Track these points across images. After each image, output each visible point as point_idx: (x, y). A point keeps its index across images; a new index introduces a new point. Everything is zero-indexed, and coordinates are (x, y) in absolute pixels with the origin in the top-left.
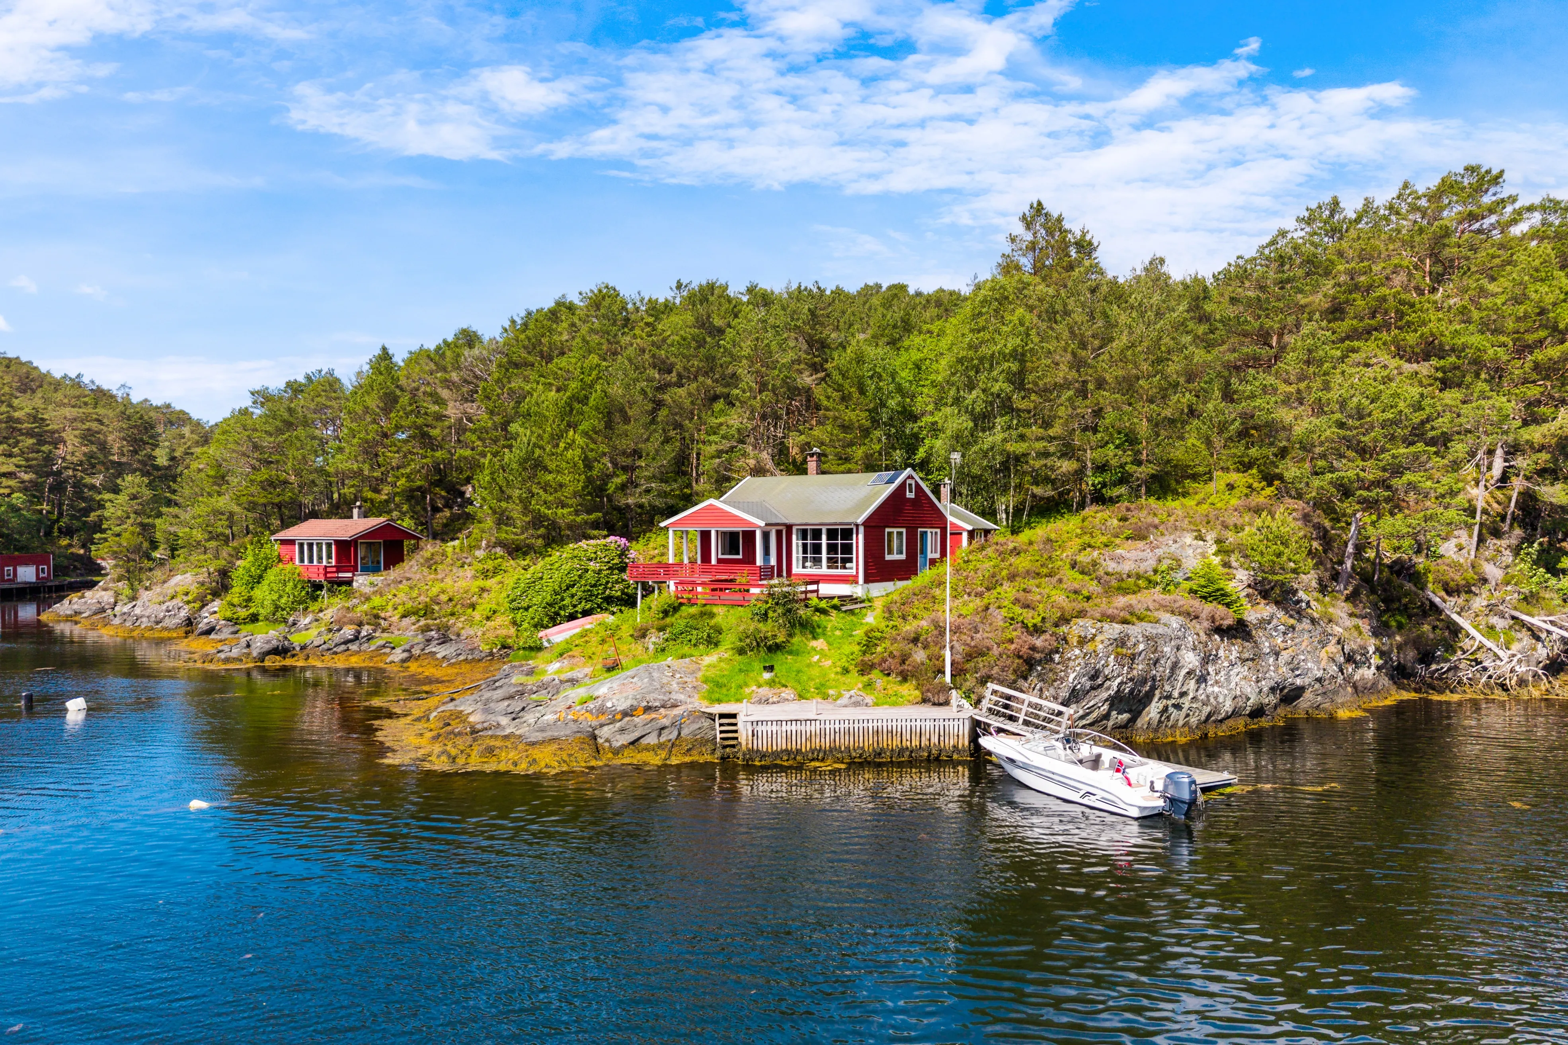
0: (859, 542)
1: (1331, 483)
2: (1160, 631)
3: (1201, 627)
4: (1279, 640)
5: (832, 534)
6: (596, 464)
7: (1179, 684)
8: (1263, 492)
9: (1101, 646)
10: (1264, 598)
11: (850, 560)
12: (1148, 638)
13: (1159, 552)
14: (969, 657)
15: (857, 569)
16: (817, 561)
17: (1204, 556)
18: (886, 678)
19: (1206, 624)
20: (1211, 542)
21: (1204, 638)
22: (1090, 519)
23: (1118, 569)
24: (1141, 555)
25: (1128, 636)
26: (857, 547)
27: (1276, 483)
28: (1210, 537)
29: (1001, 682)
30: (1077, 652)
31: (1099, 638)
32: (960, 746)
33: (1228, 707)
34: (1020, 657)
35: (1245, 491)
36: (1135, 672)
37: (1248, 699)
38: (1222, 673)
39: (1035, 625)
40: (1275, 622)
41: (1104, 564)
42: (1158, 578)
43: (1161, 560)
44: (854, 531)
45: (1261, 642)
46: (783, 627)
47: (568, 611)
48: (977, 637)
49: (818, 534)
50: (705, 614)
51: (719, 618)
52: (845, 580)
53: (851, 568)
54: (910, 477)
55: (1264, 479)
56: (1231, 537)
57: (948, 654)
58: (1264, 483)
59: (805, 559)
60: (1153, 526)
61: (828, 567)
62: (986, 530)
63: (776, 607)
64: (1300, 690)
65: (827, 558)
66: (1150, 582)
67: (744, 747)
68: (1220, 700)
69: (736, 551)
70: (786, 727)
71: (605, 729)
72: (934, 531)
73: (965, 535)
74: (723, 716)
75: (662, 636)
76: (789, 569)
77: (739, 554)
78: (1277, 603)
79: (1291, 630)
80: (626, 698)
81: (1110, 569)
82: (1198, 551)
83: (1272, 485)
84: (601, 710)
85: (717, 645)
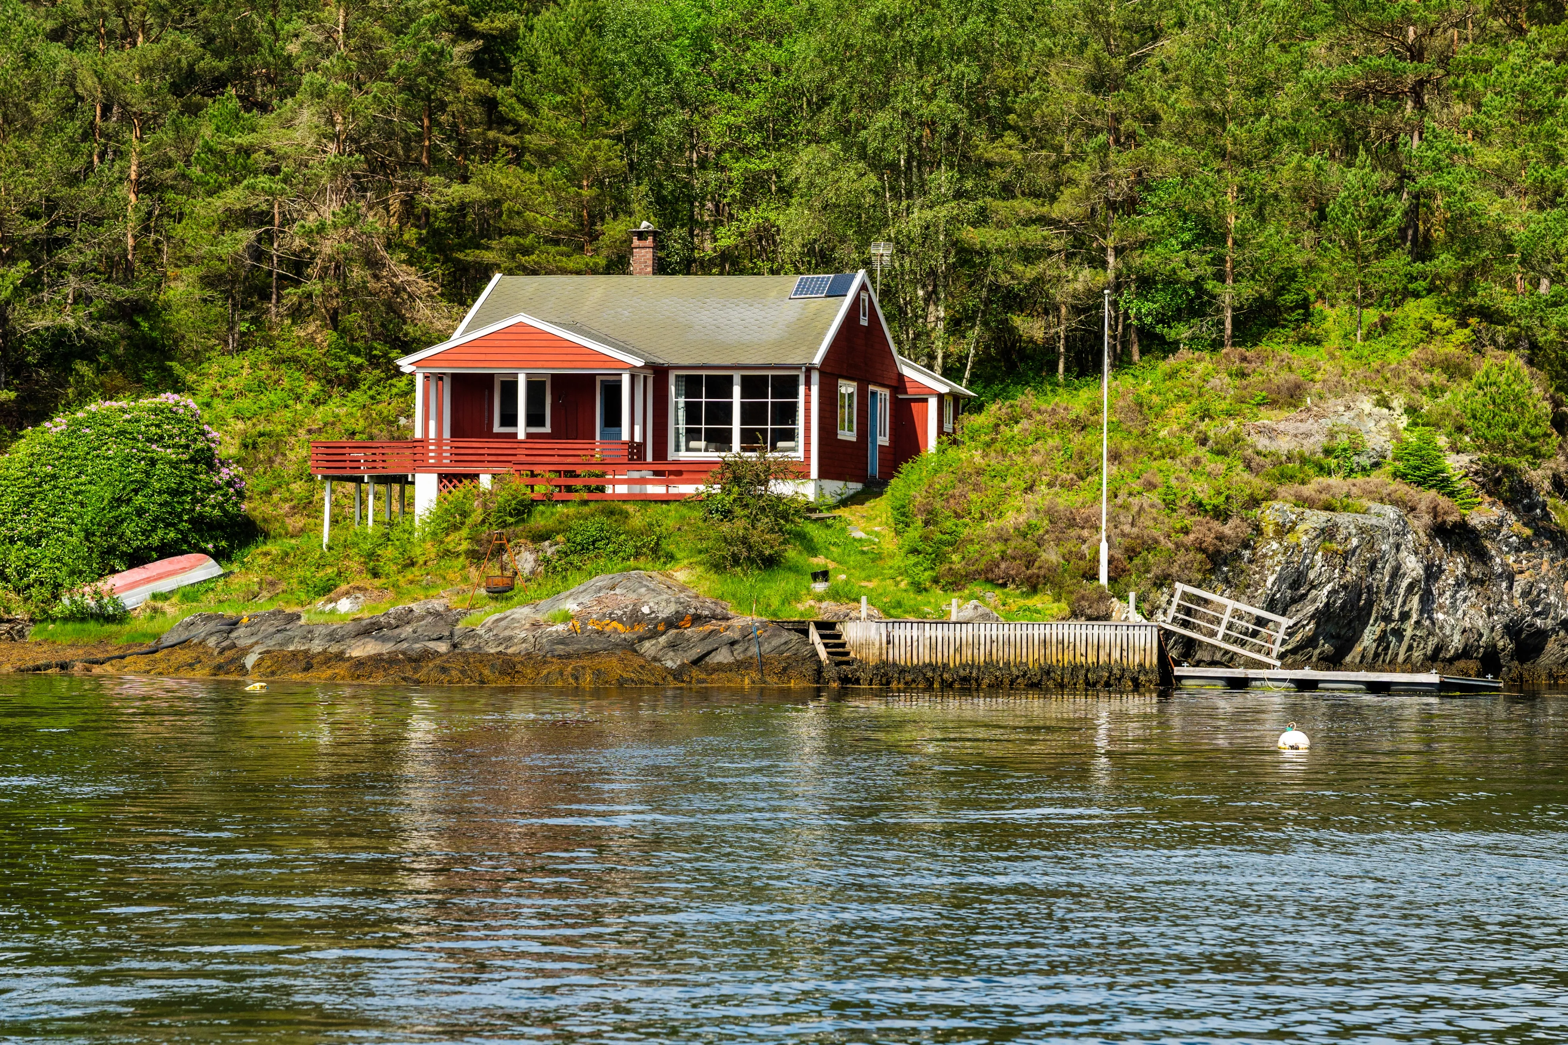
0: (808, 400)
2: (1374, 521)
3: (1421, 523)
4: (1511, 559)
5: (752, 386)
7: (1400, 600)
8: (1452, 337)
9: (1305, 538)
10: (1490, 494)
11: (790, 435)
12: (1362, 530)
13: (1326, 423)
14: (1131, 553)
15: (807, 451)
16: (720, 440)
17: (1393, 429)
18: (998, 591)
19: (1427, 519)
20: (1399, 411)
21: (1425, 540)
22: (1183, 373)
23: (1273, 447)
24: (1303, 427)
25: (1336, 525)
26: (808, 410)
27: (1473, 321)
28: (1398, 402)
29: (1189, 582)
30: (1275, 545)
31: (1301, 527)
32: (1147, 665)
33: (1457, 641)
34: (1203, 551)
35: (1421, 334)
36: (1348, 576)
37: (1481, 635)
38: (1448, 594)
39: (1215, 507)
40: (1504, 530)
41: (1249, 440)
42: (1333, 462)
43: (1332, 436)
44: (802, 379)
45: (1491, 558)
46: (772, 531)
47: (135, 544)
48: (1127, 529)
49: (721, 385)
50: (612, 513)
51: (638, 519)
52: (789, 471)
53: (793, 449)
54: (863, 287)
55: (1453, 315)
56: (1427, 404)
57: (1104, 547)
58: (1450, 322)
59: (693, 434)
60: (1298, 386)
61: (744, 449)
62: (956, 397)
63: (747, 499)
64: (1542, 635)
65: (743, 432)
66: (1321, 468)
67: (873, 660)
68: (1448, 632)
69: (534, 419)
70: (930, 632)
71: (647, 644)
72: (884, 393)
73: (933, 403)
74: (820, 625)
75: (549, 549)
76: (660, 452)
77: (543, 424)
78: (1505, 503)
79: (1526, 544)
80: (668, 602)
81: (1260, 447)
82: (1384, 423)
83: (1467, 325)
84: (635, 618)
85: (671, 557)
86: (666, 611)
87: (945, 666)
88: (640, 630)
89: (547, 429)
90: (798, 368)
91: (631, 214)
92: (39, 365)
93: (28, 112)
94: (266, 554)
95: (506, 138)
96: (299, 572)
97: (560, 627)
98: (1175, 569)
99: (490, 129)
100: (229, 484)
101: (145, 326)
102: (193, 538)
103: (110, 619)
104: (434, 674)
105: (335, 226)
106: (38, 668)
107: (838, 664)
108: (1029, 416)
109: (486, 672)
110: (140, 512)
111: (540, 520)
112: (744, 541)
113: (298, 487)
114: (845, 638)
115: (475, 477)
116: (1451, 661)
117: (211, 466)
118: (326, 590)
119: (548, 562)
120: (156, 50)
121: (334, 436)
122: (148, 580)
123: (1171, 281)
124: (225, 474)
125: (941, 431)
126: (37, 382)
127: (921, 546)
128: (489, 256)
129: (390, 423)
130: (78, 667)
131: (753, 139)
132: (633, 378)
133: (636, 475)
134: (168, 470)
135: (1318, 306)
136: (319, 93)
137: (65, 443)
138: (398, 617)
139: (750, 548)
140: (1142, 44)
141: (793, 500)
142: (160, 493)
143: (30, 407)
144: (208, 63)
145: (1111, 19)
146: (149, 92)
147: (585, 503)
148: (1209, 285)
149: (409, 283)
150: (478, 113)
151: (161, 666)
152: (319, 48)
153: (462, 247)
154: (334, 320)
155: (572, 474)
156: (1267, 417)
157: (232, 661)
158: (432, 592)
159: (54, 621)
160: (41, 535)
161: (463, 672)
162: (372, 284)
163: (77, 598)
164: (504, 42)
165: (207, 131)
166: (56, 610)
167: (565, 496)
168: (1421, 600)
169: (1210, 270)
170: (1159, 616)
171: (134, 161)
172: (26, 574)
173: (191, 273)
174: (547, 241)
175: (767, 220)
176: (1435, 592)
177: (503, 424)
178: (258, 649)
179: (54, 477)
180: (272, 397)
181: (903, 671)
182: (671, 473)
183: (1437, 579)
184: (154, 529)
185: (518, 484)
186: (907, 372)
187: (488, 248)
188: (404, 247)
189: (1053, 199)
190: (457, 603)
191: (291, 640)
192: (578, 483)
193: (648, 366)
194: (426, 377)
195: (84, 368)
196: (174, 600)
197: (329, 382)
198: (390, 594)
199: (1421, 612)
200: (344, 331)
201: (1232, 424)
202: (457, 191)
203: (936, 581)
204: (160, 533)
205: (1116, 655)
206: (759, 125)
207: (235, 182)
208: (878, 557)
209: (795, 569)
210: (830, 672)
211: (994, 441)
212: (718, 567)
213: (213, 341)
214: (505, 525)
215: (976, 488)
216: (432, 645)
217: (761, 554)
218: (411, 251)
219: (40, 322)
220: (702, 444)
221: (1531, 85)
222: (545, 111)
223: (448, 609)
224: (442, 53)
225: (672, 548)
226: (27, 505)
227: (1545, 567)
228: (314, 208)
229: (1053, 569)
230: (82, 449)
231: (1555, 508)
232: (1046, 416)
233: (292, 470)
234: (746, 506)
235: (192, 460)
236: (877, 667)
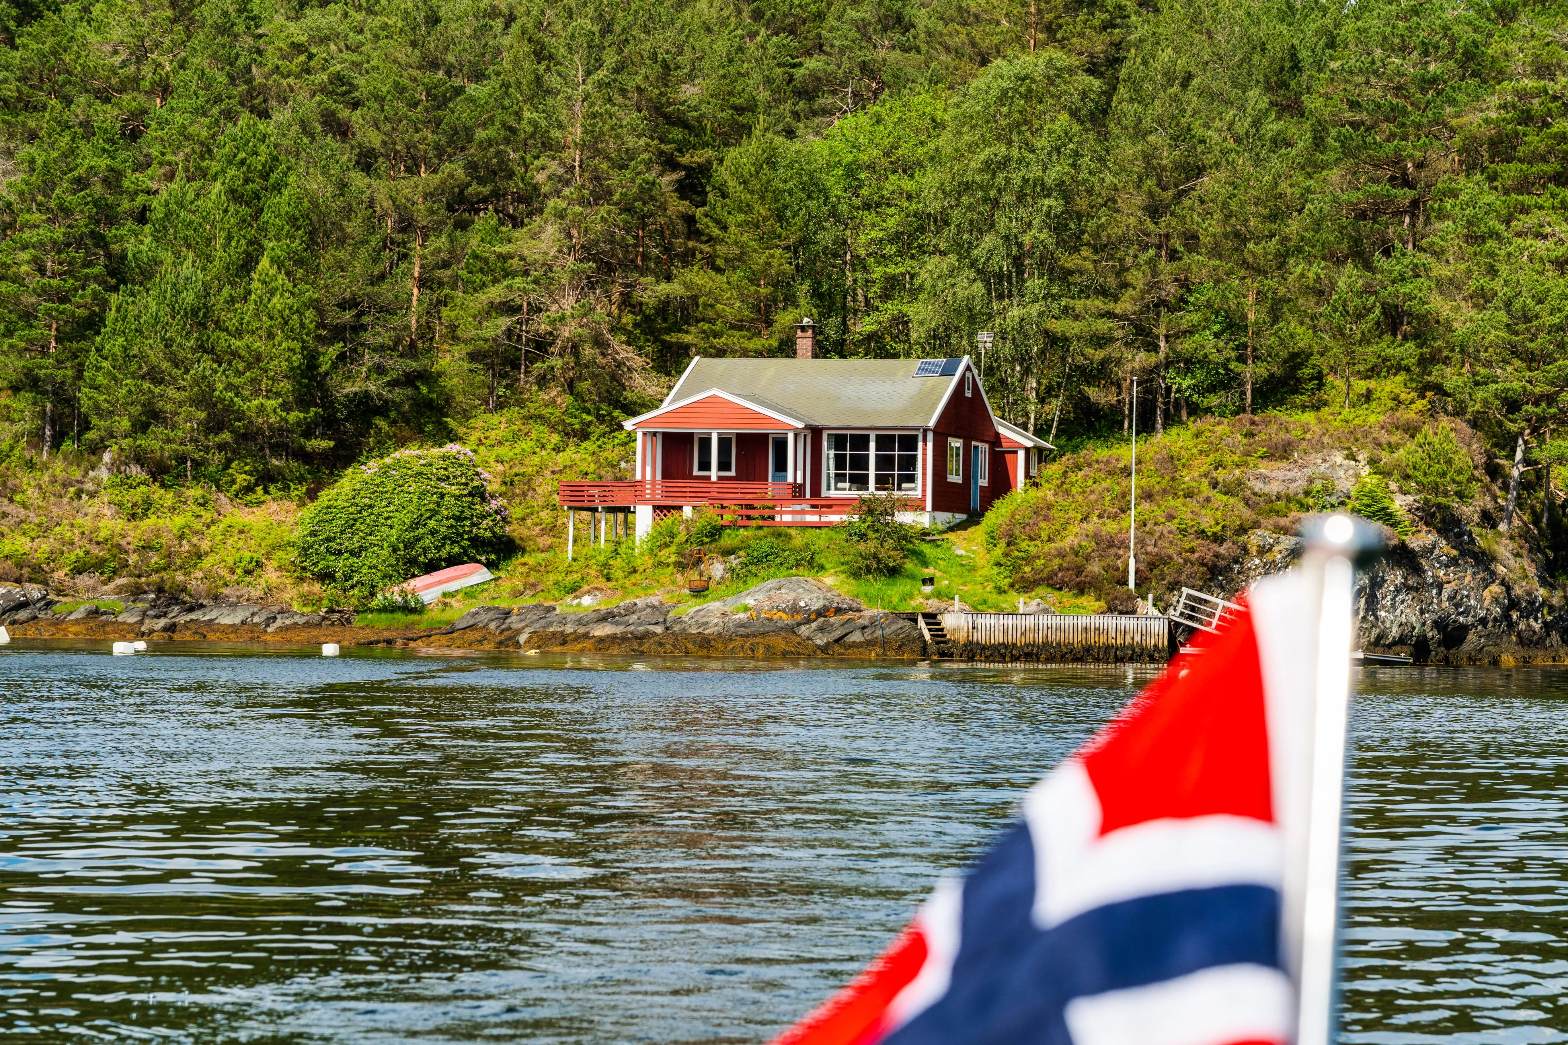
0: (925, 453)
1: (1496, 396)
4: (1441, 573)
5: (884, 442)
8: (1413, 406)
9: (1279, 556)
10: (1427, 524)
11: (911, 479)
13: (1308, 472)
14: (1152, 566)
15: (924, 490)
16: (860, 481)
17: (1357, 476)
18: (1057, 593)
20: (1363, 462)
23: (1266, 489)
24: (1290, 475)
26: (923, 460)
27: (1429, 394)
28: (1362, 456)
29: (1193, 587)
30: (1257, 561)
31: (1276, 548)
32: (1160, 645)
33: (1395, 632)
34: (1203, 564)
35: (1391, 404)
37: (1414, 628)
38: (1389, 597)
39: (1215, 534)
40: (1437, 551)
41: (1249, 484)
42: (1310, 501)
43: (1311, 481)
44: (920, 438)
45: (1424, 572)
46: (895, 549)
47: (430, 556)
48: (1150, 549)
49: (861, 442)
50: (780, 535)
51: (798, 540)
52: (907, 505)
53: (913, 489)
54: (968, 368)
55: (1415, 390)
56: (1385, 457)
57: (1132, 562)
58: (1414, 394)
59: (840, 478)
60: (1289, 443)
61: (877, 489)
62: (1040, 450)
63: (878, 525)
64: (1464, 629)
65: (877, 477)
66: (1302, 505)
67: (962, 640)
68: (1388, 625)
69: (724, 465)
70: (1003, 620)
71: (803, 628)
72: (984, 447)
73: (1021, 454)
74: (926, 616)
75: (734, 561)
76: (816, 491)
77: (729, 470)
78: (1439, 531)
79: (1453, 562)
80: (818, 598)
81: (1256, 490)
82: (1351, 472)
83: (1424, 397)
84: (795, 609)
85: (822, 567)
86: (816, 605)
87: (1014, 645)
88: (798, 618)
89: (733, 473)
90: (918, 429)
91: (797, 306)
92: (346, 419)
93: (342, 230)
94: (525, 564)
95: (702, 246)
96: (552, 577)
97: (742, 616)
98: (1183, 578)
99: (689, 239)
100: (496, 512)
101: (424, 390)
102: (472, 552)
103: (413, 611)
104: (654, 647)
105: (573, 316)
106: (371, 643)
107: (938, 643)
108: (1090, 465)
109: (690, 646)
110: (433, 533)
111: (728, 540)
112: (875, 556)
113: (546, 516)
114: (943, 625)
115: (680, 508)
116: (1390, 646)
117: (483, 499)
118: (573, 590)
119: (734, 570)
120: (436, 179)
121: (571, 477)
122: (440, 583)
123: (1204, 362)
124: (494, 504)
125: (1027, 475)
126: (345, 433)
127: (1003, 561)
128: (688, 339)
129: (613, 466)
130: (399, 643)
131: (890, 249)
132: (796, 436)
133: (798, 508)
134: (453, 501)
135: (1330, 378)
136: (561, 215)
137: (378, 481)
138: (626, 609)
139: (879, 561)
140: (1188, 180)
141: (911, 527)
142: (447, 519)
143: (342, 452)
144: (474, 189)
145: (1164, 162)
146: (432, 212)
147: (760, 528)
148: (1232, 365)
149: (628, 359)
150: (681, 226)
151: (458, 642)
152: (560, 179)
153: (668, 331)
154: (570, 387)
155: (751, 507)
156: (1265, 467)
157: (510, 638)
158: (650, 592)
159: (372, 611)
160: (362, 548)
161: (674, 646)
162: (600, 360)
163: (388, 595)
164: (701, 172)
165: (474, 242)
166: (374, 604)
167: (746, 522)
168: (1367, 602)
169: (1233, 354)
170: (1171, 611)
171: (417, 262)
172: (351, 578)
173: (460, 351)
174: (733, 327)
175: (900, 312)
176: (1379, 596)
177: (701, 468)
178: (529, 630)
179: (371, 506)
180: (524, 446)
181: (984, 648)
182: (823, 506)
183: (1381, 587)
184: (443, 545)
185: (711, 515)
186: (1002, 430)
187: (687, 332)
188: (623, 330)
189: (1116, 299)
190: (667, 599)
191: (550, 624)
192: (754, 513)
193: (807, 427)
194: (645, 434)
195: (382, 423)
196: (459, 597)
197: (567, 434)
198: (619, 593)
199: (1367, 611)
200: (578, 395)
201: (1237, 472)
202: (664, 288)
203: (1012, 586)
204: (448, 547)
205: (1138, 638)
206: (896, 238)
207: (495, 281)
208: (973, 569)
209: (912, 577)
210: (933, 649)
211: (1063, 483)
212: (856, 574)
213: (478, 402)
214: (702, 543)
215: (1046, 518)
216: (651, 628)
217: (887, 566)
218: (628, 333)
219: (350, 388)
220: (847, 485)
221: (1475, 216)
222: (733, 229)
223: (661, 604)
224: (654, 183)
225: (823, 561)
226: (351, 527)
227: (1468, 578)
228: (555, 301)
229: (1095, 578)
230: (390, 486)
231: (1480, 535)
232: (1102, 466)
233: (541, 501)
234: (877, 531)
235: (470, 494)
236: (965, 645)
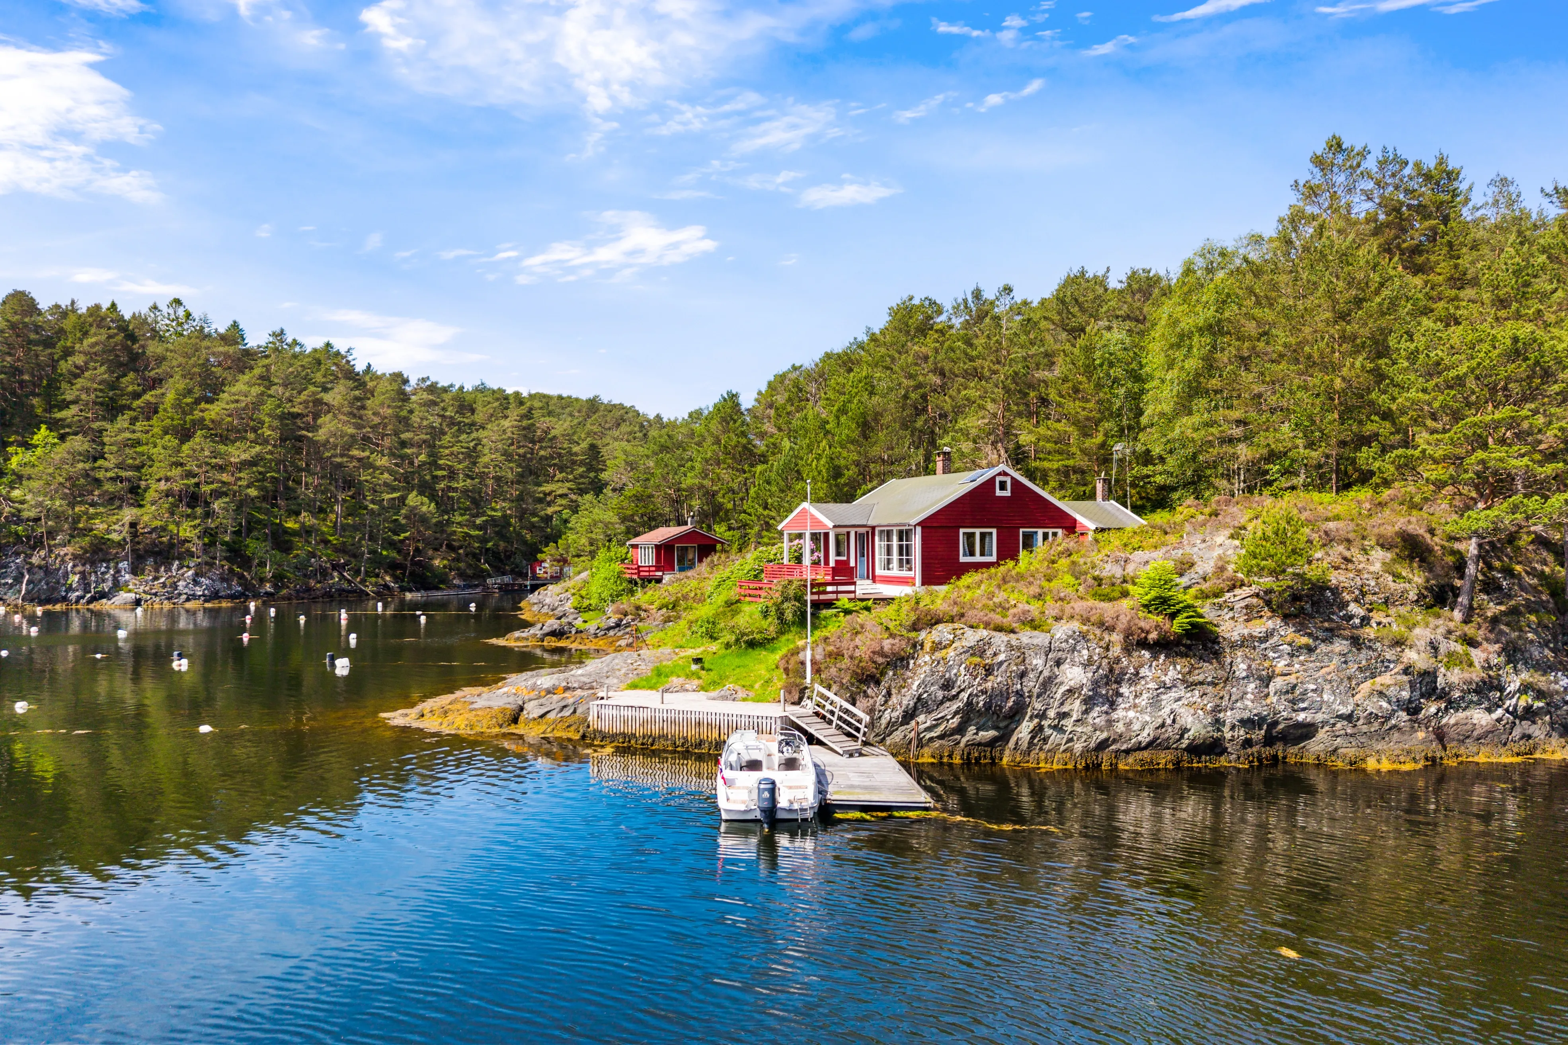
0: (917, 543)
4: (1280, 663)
5: (899, 534)
6: (846, 472)
7: (1057, 703)
9: (952, 654)
10: (1271, 610)
11: (911, 562)
15: (915, 570)
16: (891, 563)
19: (1124, 636)
21: (1115, 652)
25: (989, 644)
26: (915, 548)
30: (927, 658)
31: (954, 645)
36: (989, 684)
40: (1274, 640)
44: (914, 531)
53: (912, 570)
57: (808, 654)
65: (899, 560)
71: (532, 703)
72: (1050, 531)
76: (874, 571)
78: (1283, 617)
79: (1303, 651)
84: (533, 687)
86: (547, 684)
88: (533, 694)
90: (910, 525)
97: (505, 689)
227: (1328, 669)
